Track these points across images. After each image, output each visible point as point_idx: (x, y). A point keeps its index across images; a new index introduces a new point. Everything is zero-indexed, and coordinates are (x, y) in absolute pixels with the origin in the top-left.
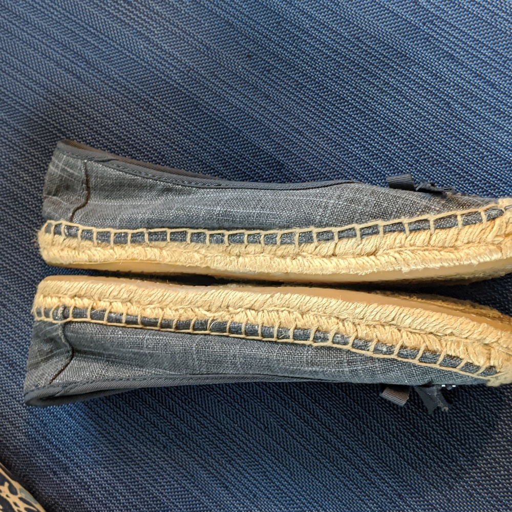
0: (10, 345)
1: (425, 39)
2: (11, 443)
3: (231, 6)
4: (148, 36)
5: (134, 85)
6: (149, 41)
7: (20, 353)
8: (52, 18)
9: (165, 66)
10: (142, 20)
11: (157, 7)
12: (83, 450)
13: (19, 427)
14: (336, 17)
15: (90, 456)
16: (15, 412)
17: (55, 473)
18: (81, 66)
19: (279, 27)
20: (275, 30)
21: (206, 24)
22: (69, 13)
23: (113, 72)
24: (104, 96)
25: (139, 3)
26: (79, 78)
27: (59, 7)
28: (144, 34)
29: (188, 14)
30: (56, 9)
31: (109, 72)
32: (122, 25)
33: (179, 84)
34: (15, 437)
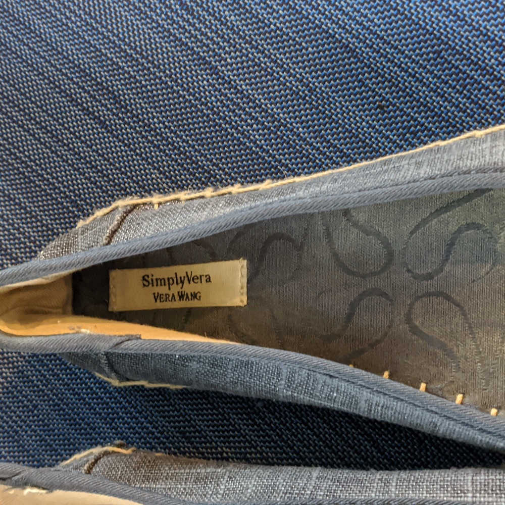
6: (217, 74)
10: (208, 38)
11: (233, 18)
19: (439, 60)
20: (431, 66)
21: (310, 49)
22: (95, 19)
23: (155, 120)
24: (141, 156)
25: (197, 5)
26: (103, 124)
27: (80, 9)
28: (211, 62)
29: (281, 30)
31: (149, 118)
32: (177, 45)
33: (261, 147)
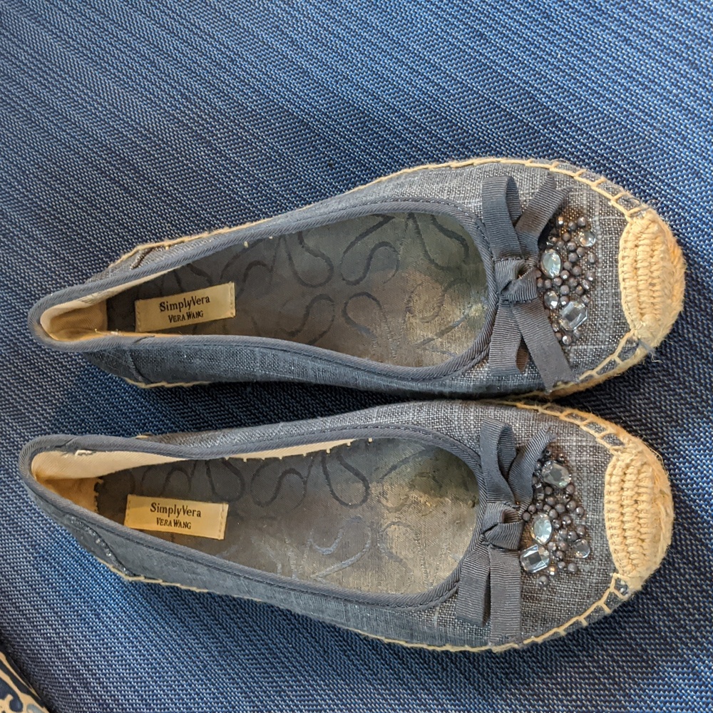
0: (35, 521)
1: (547, 146)
2: (28, 646)
3: (305, 101)
4: (210, 141)
5: (196, 203)
6: (211, 146)
7: (46, 532)
8: (95, 114)
9: (229, 178)
11: (220, 103)
12: (108, 662)
13: (37, 626)
14: (435, 117)
15: (115, 670)
16: (34, 606)
17: (75, 690)
18: (128, 175)
19: (365, 128)
20: (360, 133)
22: (117, 108)
23: (167, 184)
24: (157, 213)
26: (126, 190)
27: (105, 101)
28: (206, 138)
29: (255, 111)
30: (100, 104)
31: (162, 183)
34: (33, 638)
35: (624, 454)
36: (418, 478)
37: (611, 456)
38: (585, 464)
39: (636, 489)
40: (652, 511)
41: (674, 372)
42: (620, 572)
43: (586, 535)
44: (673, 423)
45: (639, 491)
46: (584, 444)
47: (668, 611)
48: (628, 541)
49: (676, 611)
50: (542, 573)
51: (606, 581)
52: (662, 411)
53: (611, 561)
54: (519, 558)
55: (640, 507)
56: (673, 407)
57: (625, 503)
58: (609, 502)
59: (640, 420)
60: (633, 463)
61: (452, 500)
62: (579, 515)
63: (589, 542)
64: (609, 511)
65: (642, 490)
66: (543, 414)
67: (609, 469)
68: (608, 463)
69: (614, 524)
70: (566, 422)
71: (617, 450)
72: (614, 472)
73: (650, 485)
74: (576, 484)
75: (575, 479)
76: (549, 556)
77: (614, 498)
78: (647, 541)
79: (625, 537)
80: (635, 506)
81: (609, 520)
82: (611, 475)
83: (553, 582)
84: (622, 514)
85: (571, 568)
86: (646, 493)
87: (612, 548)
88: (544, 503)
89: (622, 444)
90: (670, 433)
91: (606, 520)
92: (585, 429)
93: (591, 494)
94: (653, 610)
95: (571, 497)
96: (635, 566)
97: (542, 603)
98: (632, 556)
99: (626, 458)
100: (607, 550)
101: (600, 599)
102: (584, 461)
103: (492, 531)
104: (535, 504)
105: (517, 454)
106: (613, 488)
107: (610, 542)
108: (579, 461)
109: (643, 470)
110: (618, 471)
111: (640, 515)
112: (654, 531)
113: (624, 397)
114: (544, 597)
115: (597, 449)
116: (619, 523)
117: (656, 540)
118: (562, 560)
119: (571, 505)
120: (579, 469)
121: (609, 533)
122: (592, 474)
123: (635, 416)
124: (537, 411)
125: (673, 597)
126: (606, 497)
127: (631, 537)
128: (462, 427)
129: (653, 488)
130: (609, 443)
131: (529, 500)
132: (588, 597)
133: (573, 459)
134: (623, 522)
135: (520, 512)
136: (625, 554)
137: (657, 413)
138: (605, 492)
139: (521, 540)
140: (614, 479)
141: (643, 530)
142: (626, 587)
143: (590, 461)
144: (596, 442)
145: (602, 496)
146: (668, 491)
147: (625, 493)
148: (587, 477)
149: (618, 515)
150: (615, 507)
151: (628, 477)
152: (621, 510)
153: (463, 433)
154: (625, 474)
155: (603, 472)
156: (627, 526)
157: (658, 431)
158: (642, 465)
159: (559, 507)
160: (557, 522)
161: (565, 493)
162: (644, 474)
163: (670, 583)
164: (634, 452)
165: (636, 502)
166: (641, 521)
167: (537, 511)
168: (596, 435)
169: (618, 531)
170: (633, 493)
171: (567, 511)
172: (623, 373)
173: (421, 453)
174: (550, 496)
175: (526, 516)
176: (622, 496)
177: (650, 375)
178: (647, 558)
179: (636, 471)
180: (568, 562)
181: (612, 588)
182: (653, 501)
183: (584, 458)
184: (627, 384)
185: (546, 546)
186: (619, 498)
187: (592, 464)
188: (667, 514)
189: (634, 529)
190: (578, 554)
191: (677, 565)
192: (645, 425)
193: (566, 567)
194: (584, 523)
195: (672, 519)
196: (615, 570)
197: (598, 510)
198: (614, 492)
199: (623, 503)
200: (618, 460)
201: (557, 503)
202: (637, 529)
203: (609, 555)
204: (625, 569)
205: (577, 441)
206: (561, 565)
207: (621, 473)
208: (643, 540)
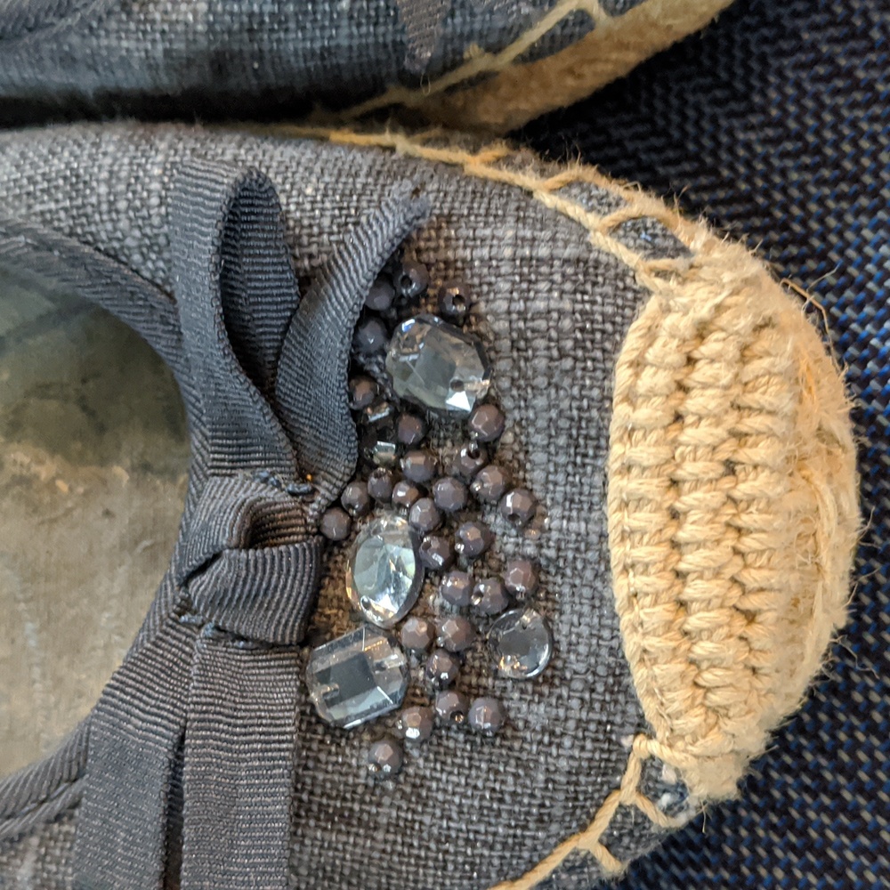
35: (690, 288)
36: (33, 401)
37: (641, 294)
38: (541, 324)
39: (731, 419)
40: (791, 502)
41: (870, 24)
42: (661, 734)
43: (539, 593)
44: (864, 201)
45: (743, 428)
46: (543, 252)
47: (821, 854)
48: (694, 622)
49: (850, 856)
50: (380, 727)
51: (609, 767)
52: (825, 162)
53: (627, 691)
54: (302, 672)
55: (743, 489)
56: (865, 144)
57: (688, 470)
58: (627, 468)
59: (749, 198)
60: (724, 320)
61: (132, 470)
62: (513, 517)
63: (547, 621)
64: (624, 505)
65: (753, 422)
66: (409, 158)
67: (632, 342)
68: (631, 320)
69: (641, 553)
70: (485, 181)
71: (663, 274)
72: (650, 355)
73: (787, 405)
74: (507, 403)
75: (505, 383)
76: (406, 670)
77: (645, 452)
78: (769, 617)
79: (682, 605)
80: (727, 483)
81: (625, 536)
82: (638, 365)
83: (420, 763)
84: (675, 515)
85: (482, 715)
86: (771, 434)
87: (631, 645)
88: (397, 475)
89: (681, 250)
90: (849, 235)
91: (613, 536)
92: (549, 201)
93: (562, 441)
94: (769, 847)
95: (489, 451)
96: (718, 712)
97: (380, 835)
98: (708, 678)
99: (697, 300)
100: (613, 652)
101: (583, 828)
102: (538, 315)
103: (206, 577)
104: (365, 480)
105: (302, 294)
106: (643, 413)
107: (625, 620)
108: (522, 315)
109: (758, 347)
110: (665, 350)
111: (745, 520)
112: (793, 579)
113: (697, 123)
114: (386, 814)
115: (588, 268)
116: (663, 550)
117: (797, 612)
118: (451, 685)
119: (488, 481)
120: (521, 344)
121: (620, 586)
122: (568, 363)
123: (730, 184)
124: (392, 149)
125: (843, 807)
126: (616, 449)
127: (708, 604)
128: (122, 205)
129: (793, 418)
130: (638, 248)
131: (343, 465)
132: (540, 820)
133: (497, 310)
134: (675, 545)
135: (312, 510)
136: (678, 667)
137: (806, 168)
138: (614, 431)
139: (313, 606)
140: (649, 379)
141: (752, 578)
142: (681, 789)
143: (561, 312)
144: (589, 248)
145: (600, 443)
146: (843, 430)
147: (689, 435)
148: (549, 373)
149: (659, 518)
150: (650, 486)
151: (703, 372)
152: (669, 499)
153: (124, 224)
154: (691, 361)
155: (609, 354)
156: (690, 561)
157: (810, 233)
158: (758, 328)
159: (444, 488)
160: (435, 544)
161: (466, 437)
162: (765, 363)
163: (832, 756)
164: (727, 277)
165: (730, 467)
166: (748, 543)
167: (371, 506)
168: (591, 220)
169: (654, 582)
170: (721, 432)
171: (474, 505)
172: (698, 33)
173: (44, 322)
174: (417, 447)
175: (334, 525)
176: (675, 443)
177: (785, 45)
178: (762, 684)
179: (732, 351)
180: (469, 694)
181: (628, 792)
182: (794, 465)
183: (540, 305)
184: (708, 81)
185: (393, 633)
186: (664, 452)
187: (566, 323)
188: (842, 519)
189: (717, 574)
190: (506, 666)
191: (858, 697)
192: (767, 213)
193: (464, 710)
194: (530, 550)
195: (855, 536)
196: (641, 727)
197: (588, 501)
198: (647, 431)
199: (681, 474)
200: (666, 310)
201: (438, 473)
202: (729, 572)
203: (620, 671)
204: (679, 724)
205: (518, 241)
206: (445, 704)
207: (676, 358)
208: (751, 617)
